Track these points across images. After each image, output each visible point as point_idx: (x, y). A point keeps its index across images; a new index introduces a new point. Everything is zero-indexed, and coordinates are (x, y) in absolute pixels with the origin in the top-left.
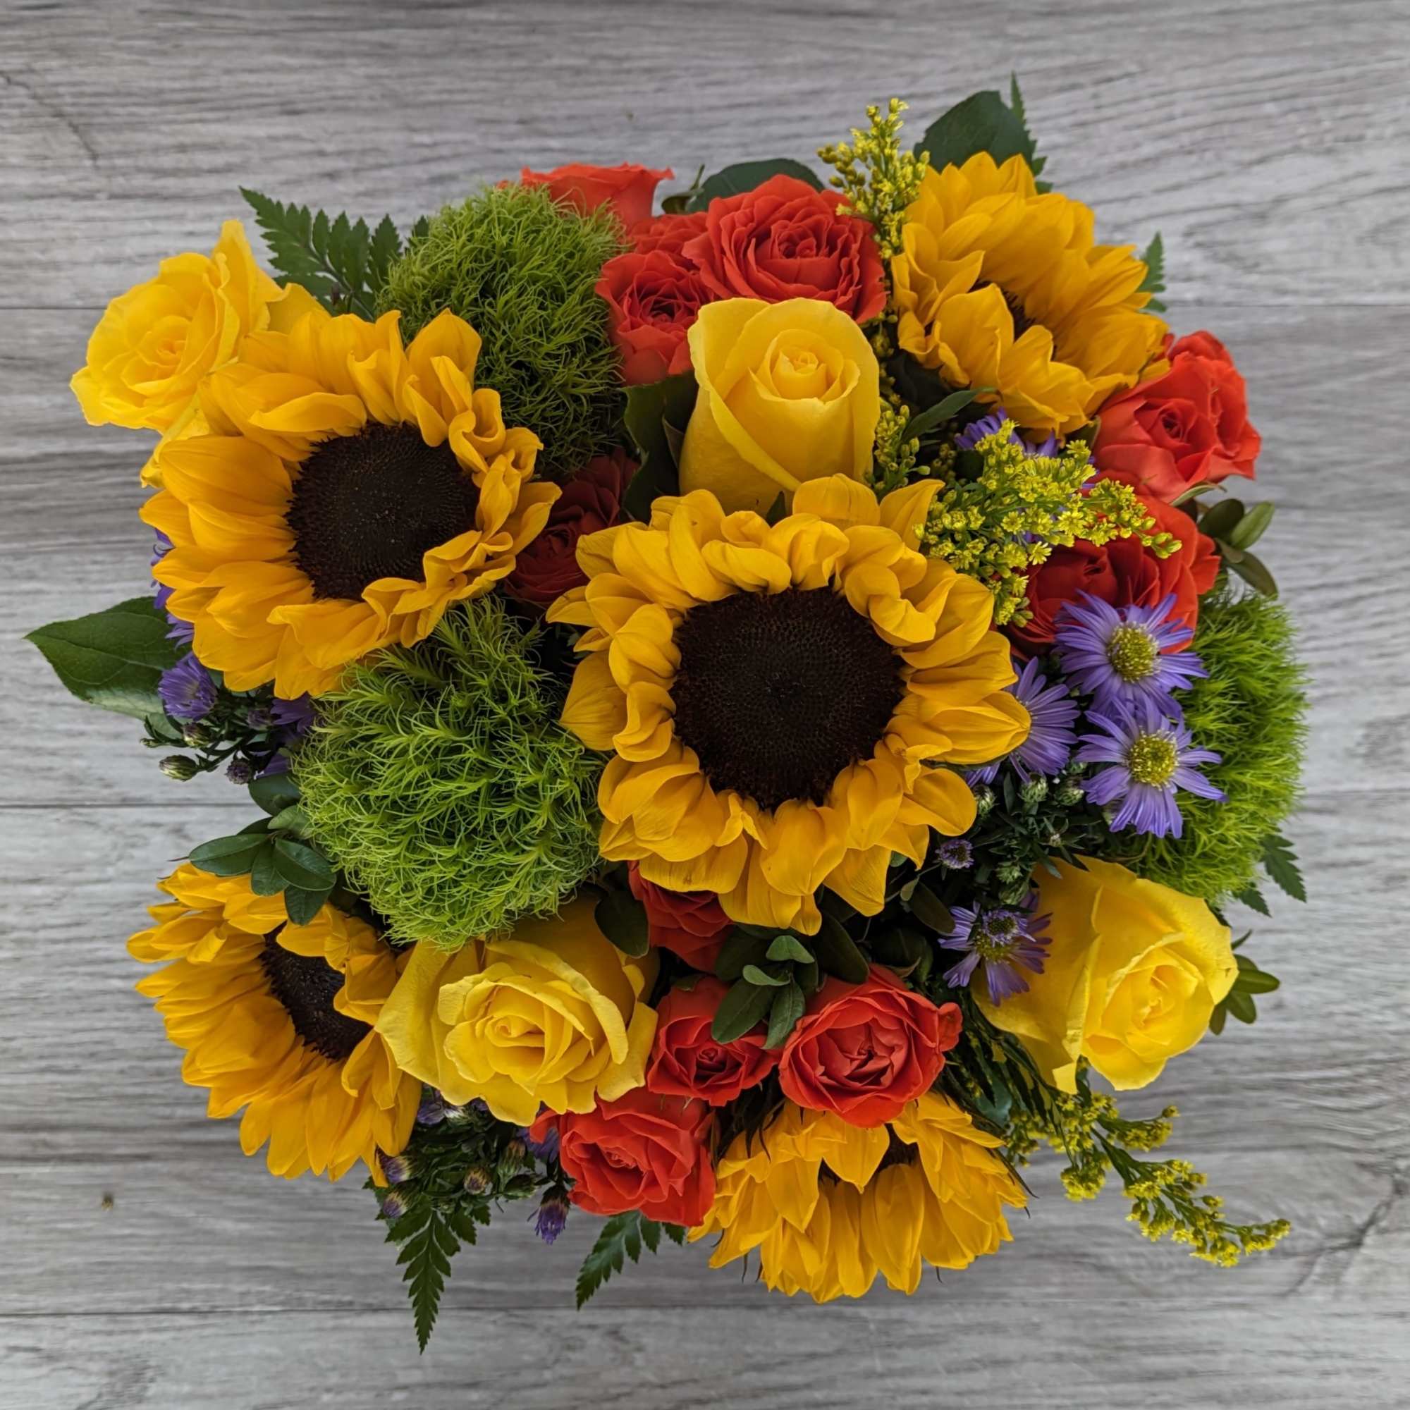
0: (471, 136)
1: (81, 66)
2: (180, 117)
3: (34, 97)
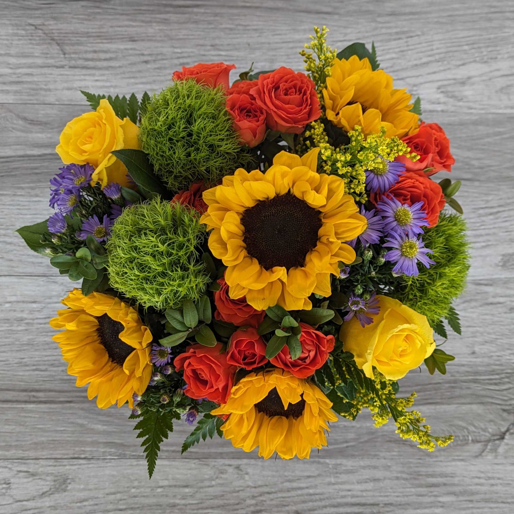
0: (194, 50)
1: (61, 24)
2: (94, 41)
3: (44, 33)
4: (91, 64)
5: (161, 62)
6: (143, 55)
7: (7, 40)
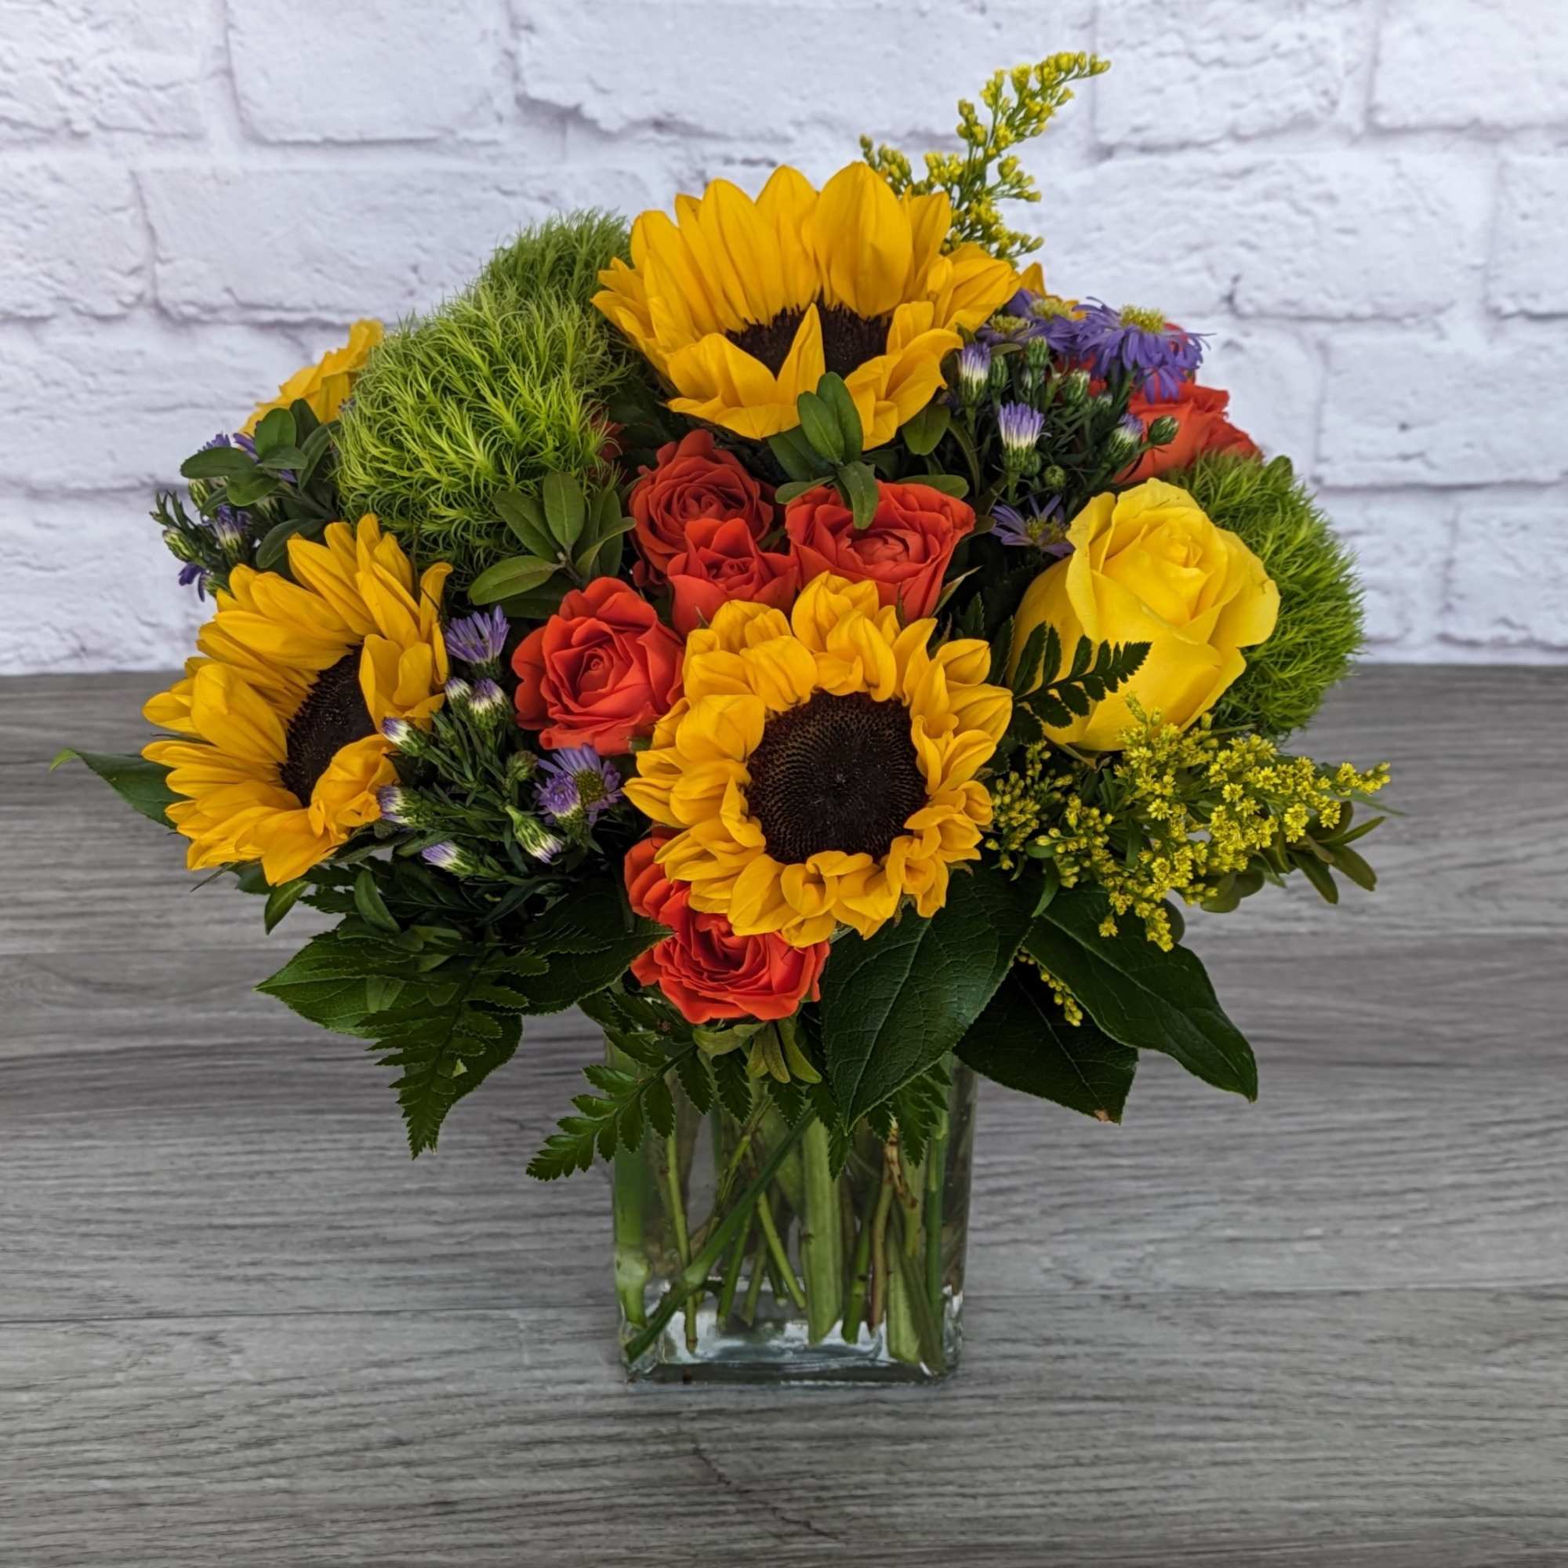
0: (209, 1488)
1: (715, 1543)
2: (587, 1494)
3: (774, 1510)
4: (601, 1429)
5: (342, 1446)
6: (408, 1464)
7: (907, 1484)
